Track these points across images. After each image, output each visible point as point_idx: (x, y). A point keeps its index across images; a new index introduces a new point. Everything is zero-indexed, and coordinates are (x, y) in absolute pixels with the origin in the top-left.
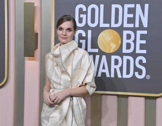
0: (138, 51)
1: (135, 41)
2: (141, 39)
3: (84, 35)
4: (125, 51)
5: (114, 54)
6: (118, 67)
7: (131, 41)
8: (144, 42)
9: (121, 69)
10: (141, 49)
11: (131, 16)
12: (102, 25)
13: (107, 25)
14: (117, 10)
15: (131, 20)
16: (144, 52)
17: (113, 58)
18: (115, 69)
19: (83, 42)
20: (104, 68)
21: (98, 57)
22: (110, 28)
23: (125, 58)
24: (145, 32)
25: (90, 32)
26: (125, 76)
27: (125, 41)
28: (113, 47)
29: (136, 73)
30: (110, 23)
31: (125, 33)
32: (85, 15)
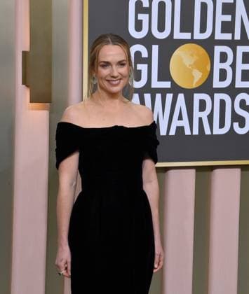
0: (239, 84)
1: (233, 66)
2: (244, 62)
3: (145, 54)
4: (217, 84)
5: (199, 90)
6: (204, 115)
9: (210, 117)
10: (243, 79)
11: (228, 18)
12: (178, 35)
13: (187, 36)
14: (204, 5)
17: (197, 97)
18: (200, 119)
19: (143, 68)
20: (180, 118)
21: (169, 97)
22: (192, 41)
23: (218, 97)
25: (155, 48)
26: (218, 131)
27: (218, 66)
28: (197, 78)
29: (236, 125)
30: (192, 31)
31: (218, 50)
32: (147, 16)
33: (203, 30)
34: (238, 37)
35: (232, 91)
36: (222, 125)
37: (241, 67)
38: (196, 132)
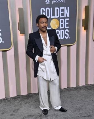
0: (66, 27)
1: (64, 23)
2: (67, 22)
4: (61, 28)
5: (57, 29)
7: (63, 23)
8: (68, 23)
9: (60, 35)
10: (67, 26)
11: (63, 12)
12: (52, 17)
13: (54, 17)
14: (57, 10)
15: (63, 14)
17: (57, 31)
22: (55, 18)
23: (61, 31)
24: (68, 19)
26: (61, 38)
27: (61, 23)
29: (65, 37)
30: (55, 16)
31: (61, 20)
32: (45, 13)
33: (57, 15)
34: (65, 17)
35: (64, 29)
36: (62, 37)
37: (66, 23)
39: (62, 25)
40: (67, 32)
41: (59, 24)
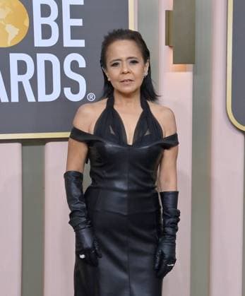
0: (68, 42)
1: (59, 21)
2: (73, 16)
4: (39, 42)
5: (17, 49)
6: (26, 80)
7: (51, 21)
8: (79, 22)
9: (33, 82)
10: (73, 37)
16: (81, 43)
17: (14, 58)
18: (20, 84)
23: (42, 58)
24: (79, 2)
27: (39, 21)
28: (13, 35)
29: (67, 91)
35: (60, 51)
36: (49, 90)
37: (69, 22)
38: (15, 98)
39: (46, 32)
40: (74, 66)
41: (27, 23)
